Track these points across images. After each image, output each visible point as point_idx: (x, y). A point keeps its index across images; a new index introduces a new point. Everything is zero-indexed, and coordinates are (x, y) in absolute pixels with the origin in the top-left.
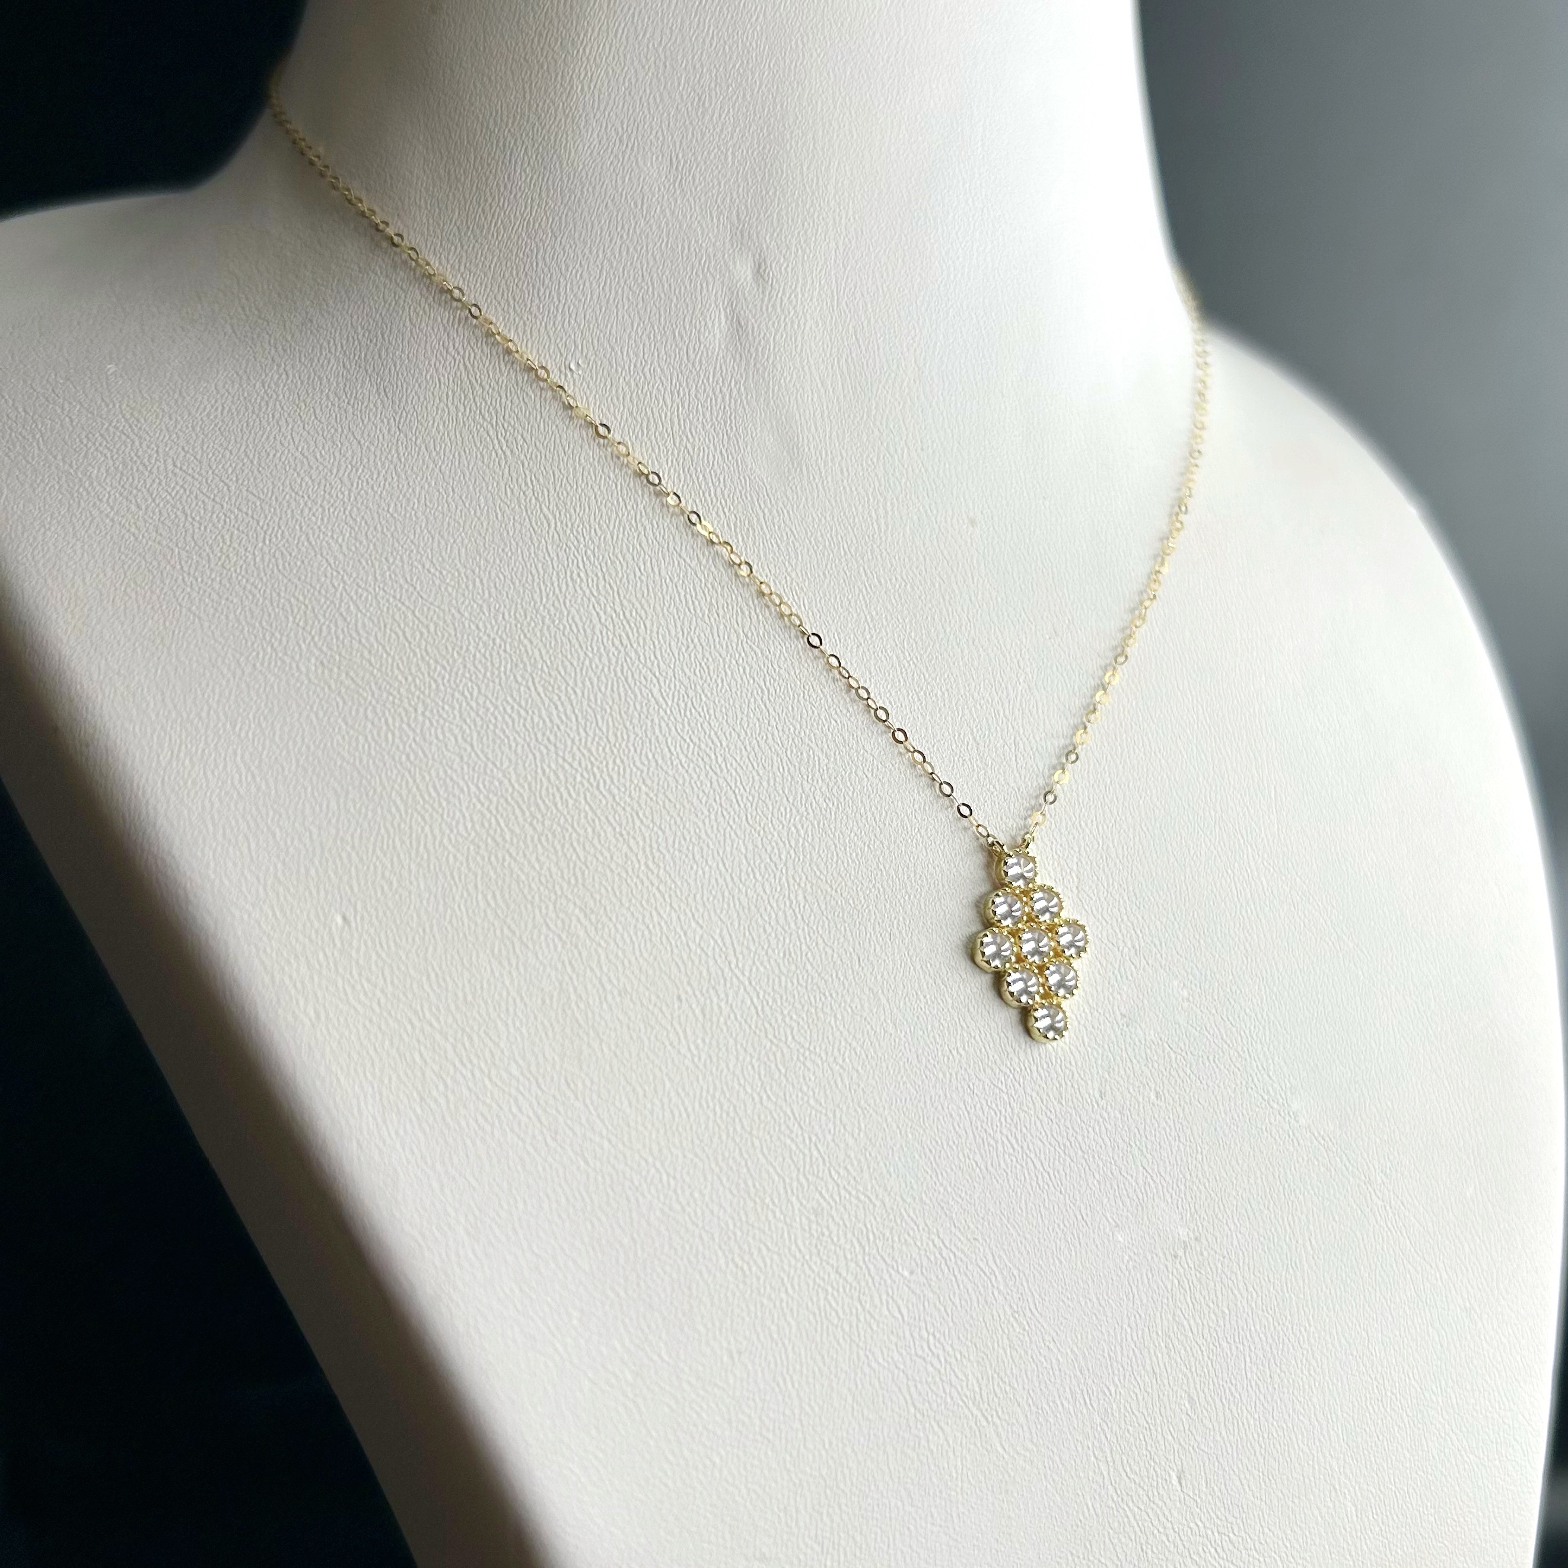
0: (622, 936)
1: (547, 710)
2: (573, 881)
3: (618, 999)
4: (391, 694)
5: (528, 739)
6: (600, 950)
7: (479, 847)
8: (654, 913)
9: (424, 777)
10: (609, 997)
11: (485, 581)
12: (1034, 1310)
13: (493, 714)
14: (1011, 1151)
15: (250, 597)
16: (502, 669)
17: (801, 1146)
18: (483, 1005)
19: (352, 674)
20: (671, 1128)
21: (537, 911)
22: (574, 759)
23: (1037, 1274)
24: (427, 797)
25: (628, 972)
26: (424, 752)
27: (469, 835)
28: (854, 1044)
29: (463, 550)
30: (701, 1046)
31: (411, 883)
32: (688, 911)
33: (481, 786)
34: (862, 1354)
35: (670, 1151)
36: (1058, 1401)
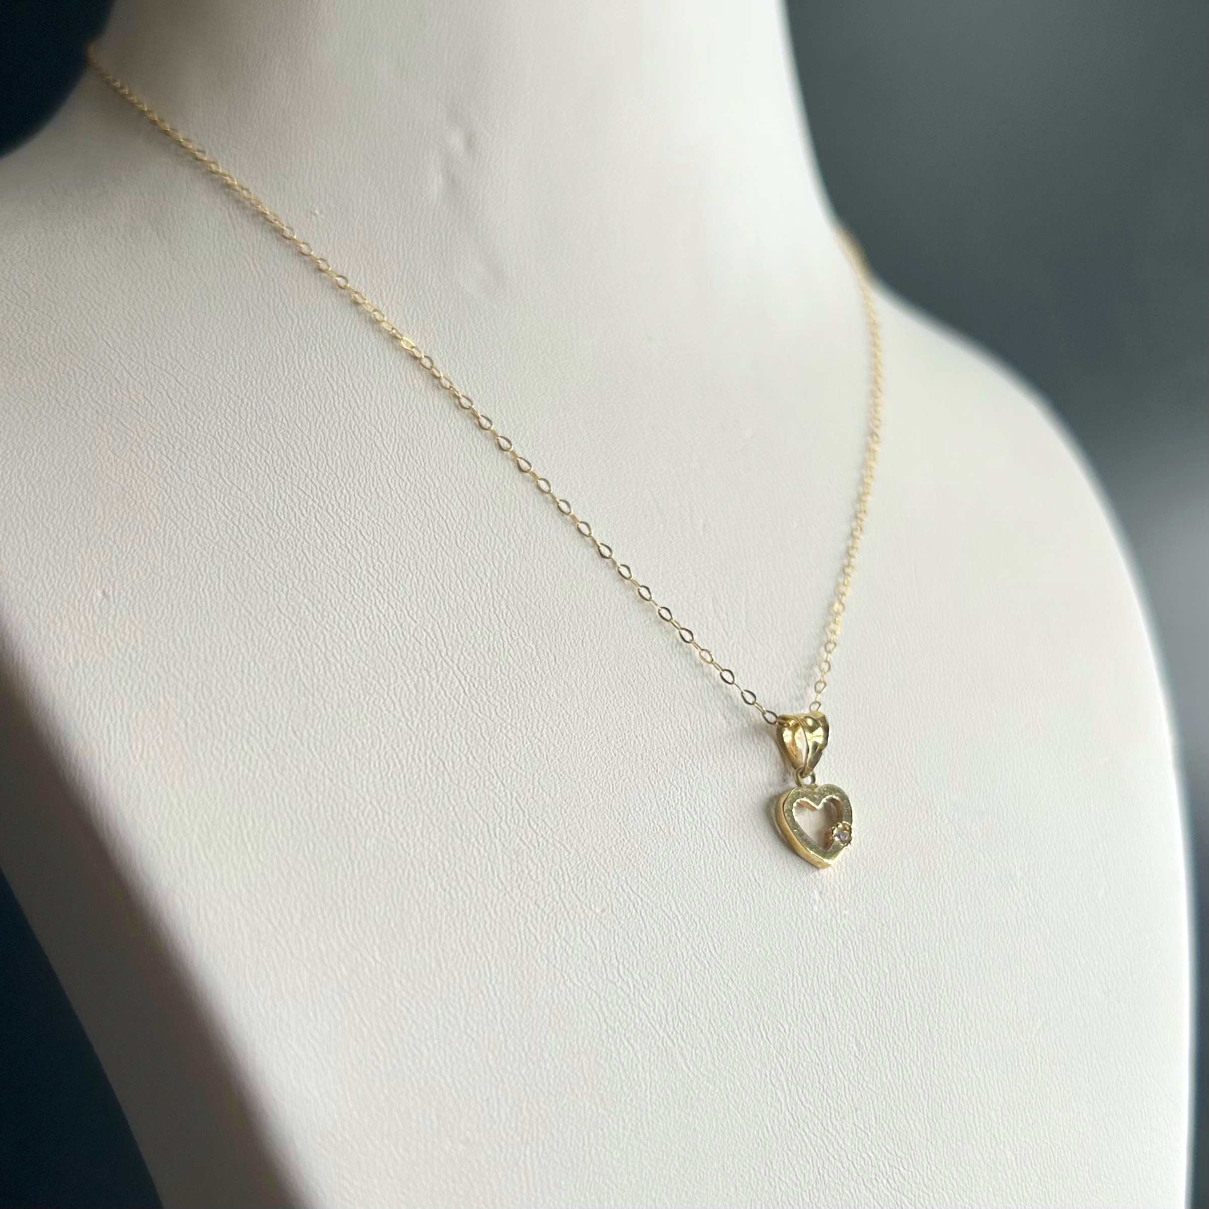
1: (285, 451)
2: (303, 578)
3: (341, 671)
5: (268, 472)
6: (325, 632)
7: (222, 548)
9: (178, 495)
10: (333, 669)
11: (237, 359)
12: (713, 952)
13: (239, 452)
14: (691, 819)
16: (249, 420)
17: (504, 800)
18: (221, 665)
20: (387, 775)
21: (271, 599)
22: (307, 488)
23: (716, 923)
24: (179, 509)
25: (349, 651)
26: (178, 477)
27: (214, 538)
29: (220, 338)
33: (226, 504)
34: (558, 974)
35: (385, 793)
36: (737, 1032)
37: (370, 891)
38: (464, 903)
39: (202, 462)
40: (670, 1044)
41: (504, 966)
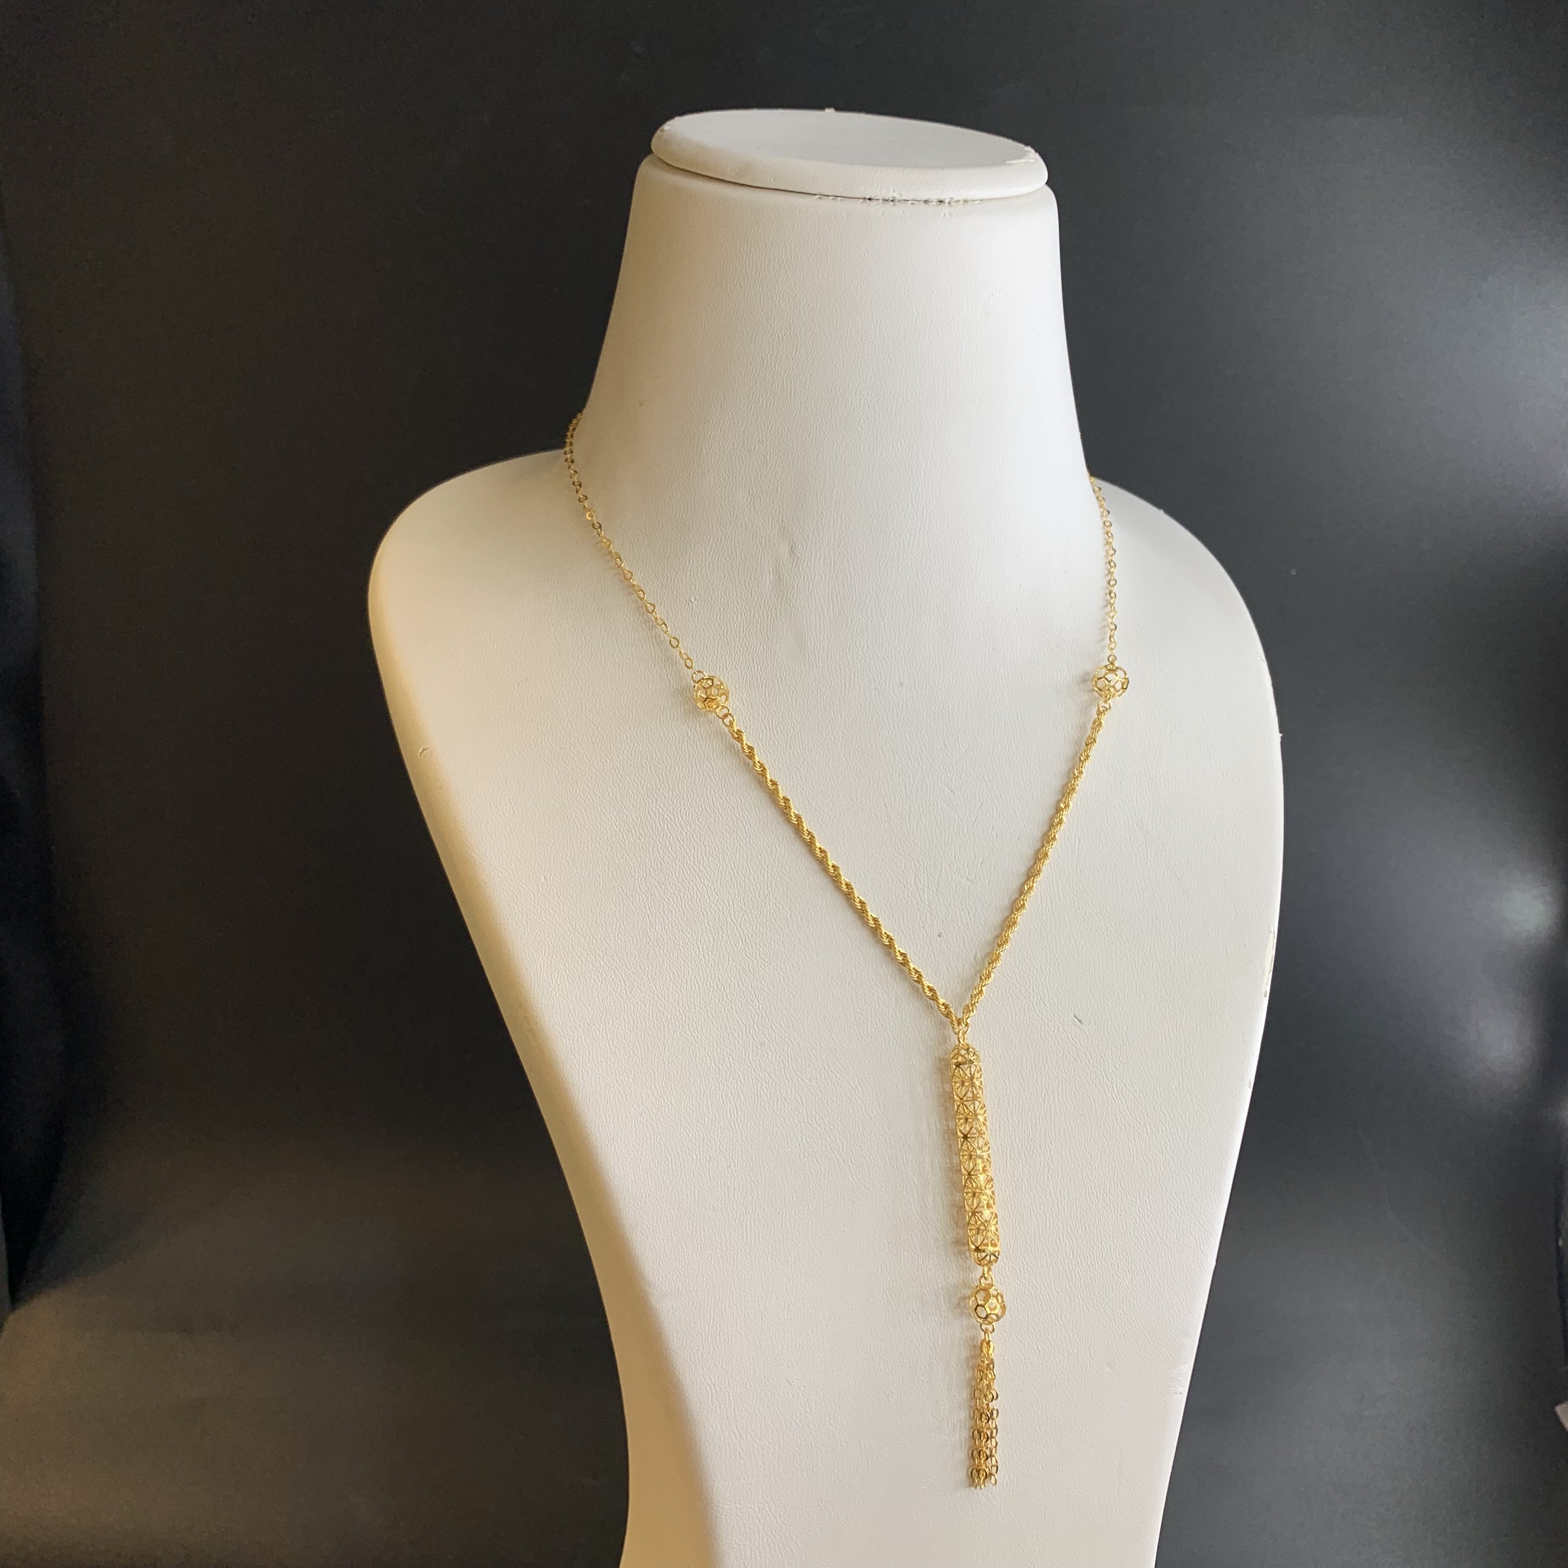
0: (677, 897)
2: (656, 868)
3: (670, 929)
4: (581, 769)
6: (665, 903)
7: (612, 848)
8: (694, 886)
11: (634, 713)
12: (878, 1110)
13: (628, 782)
14: (875, 1026)
15: (522, 717)
17: (757, 1010)
18: (604, 924)
19: (564, 758)
22: (665, 806)
24: (591, 822)
27: (608, 841)
28: (793, 962)
29: (626, 697)
30: (711, 955)
31: (578, 863)
32: (712, 887)
33: (618, 818)
34: (778, 1118)
35: (688, 1005)
36: (887, 1160)
37: (673, 1064)
38: (726, 1073)
39: (607, 789)
40: (843, 1164)
41: (746, 1112)
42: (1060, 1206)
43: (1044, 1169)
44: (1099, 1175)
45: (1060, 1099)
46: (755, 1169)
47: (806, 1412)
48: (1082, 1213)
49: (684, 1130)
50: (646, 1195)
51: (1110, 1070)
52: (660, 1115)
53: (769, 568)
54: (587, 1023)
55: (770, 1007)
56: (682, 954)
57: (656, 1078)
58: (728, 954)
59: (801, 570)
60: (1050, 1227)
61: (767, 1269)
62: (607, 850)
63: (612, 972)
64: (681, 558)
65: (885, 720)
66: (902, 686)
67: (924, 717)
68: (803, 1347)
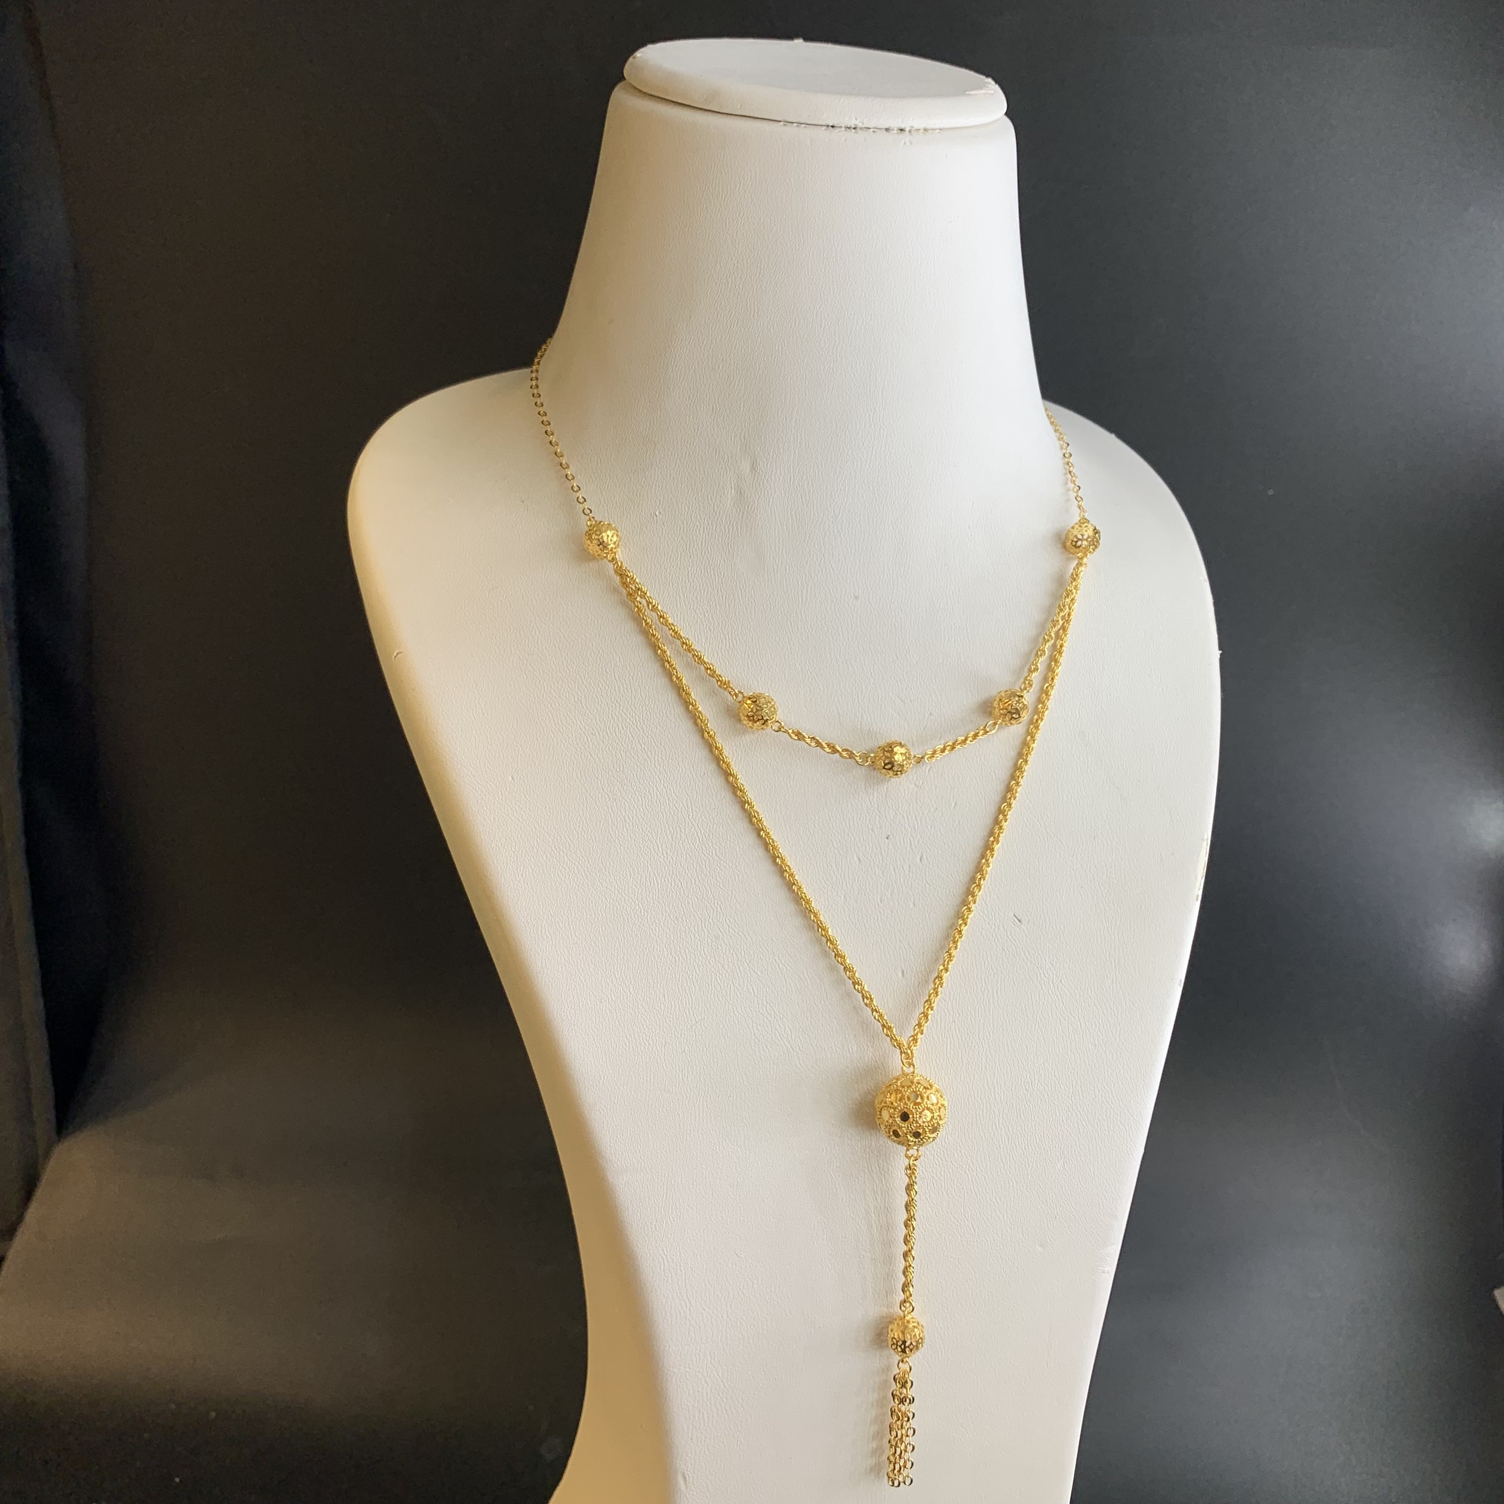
42: (997, 1094)
43: (982, 1058)
44: (1034, 1066)
45: (999, 994)
46: (708, 1054)
47: (753, 1283)
48: (1018, 1101)
49: (641, 1017)
50: (604, 1077)
51: (1047, 967)
52: (619, 1002)
53: (731, 483)
54: (551, 915)
55: (725, 902)
56: (642, 852)
57: (616, 968)
58: (686, 853)
59: (761, 485)
60: (987, 1113)
61: (717, 1147)
62: (572, 752)
63: (575, 867)
64: (647, 474)
65: (840, 632)
66: (856, 599)
67: (877, 630)
68: (751, 1222)
